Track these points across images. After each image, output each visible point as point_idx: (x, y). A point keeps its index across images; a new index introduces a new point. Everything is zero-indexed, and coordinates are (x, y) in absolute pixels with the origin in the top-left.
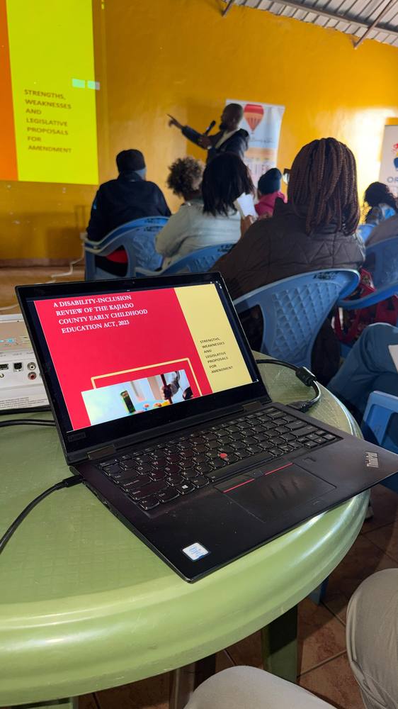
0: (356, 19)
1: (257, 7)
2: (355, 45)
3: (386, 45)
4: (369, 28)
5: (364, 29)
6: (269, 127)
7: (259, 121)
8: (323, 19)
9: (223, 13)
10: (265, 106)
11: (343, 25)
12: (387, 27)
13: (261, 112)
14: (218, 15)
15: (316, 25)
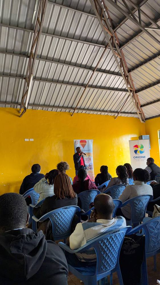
0: (114, 112)
1: (82, 113)
2: (115, 118)
3: (126, 117)
4: (118, 114)
5: (116, 114)
6: (89, 146)
7: (85, 145)
8: (103, 113)
9: (72, 115)
10: (87, 140)
11: (110, 114)
12: (124, 113)
13: (86, 142)
14: (70, 116)
15: (101, 115)
